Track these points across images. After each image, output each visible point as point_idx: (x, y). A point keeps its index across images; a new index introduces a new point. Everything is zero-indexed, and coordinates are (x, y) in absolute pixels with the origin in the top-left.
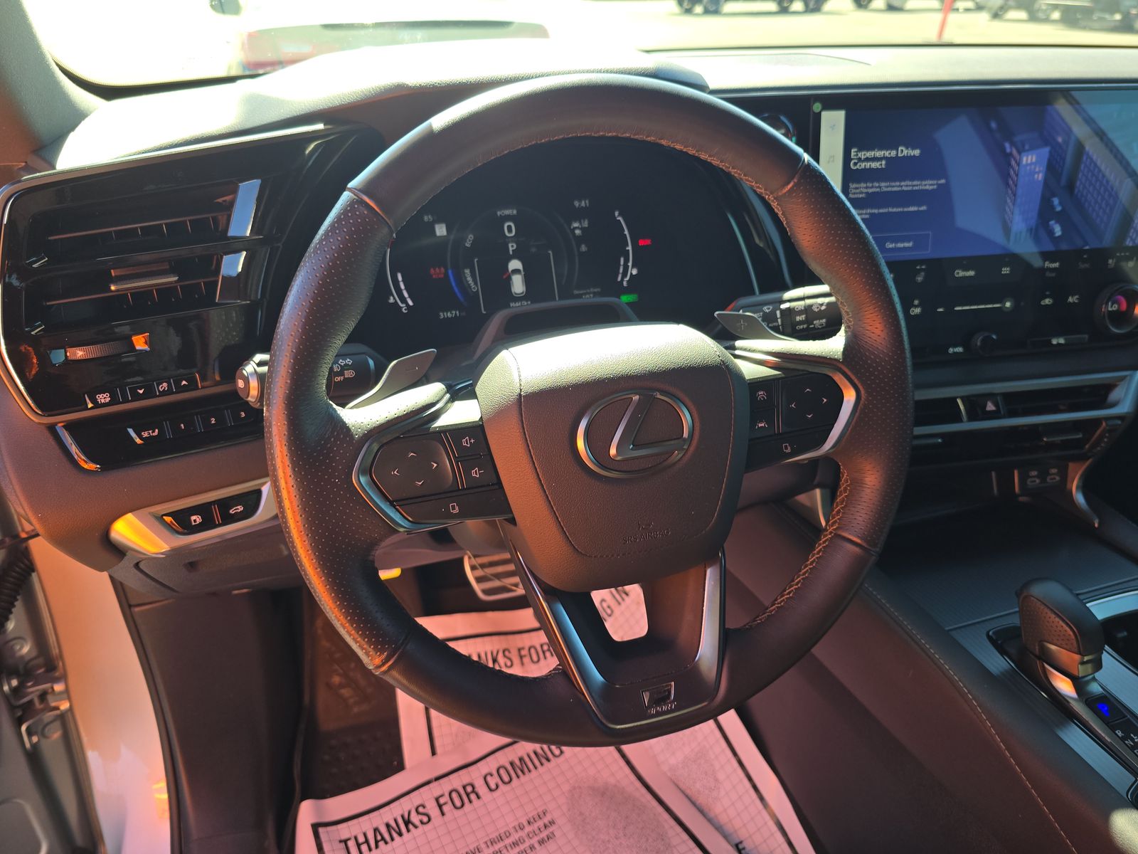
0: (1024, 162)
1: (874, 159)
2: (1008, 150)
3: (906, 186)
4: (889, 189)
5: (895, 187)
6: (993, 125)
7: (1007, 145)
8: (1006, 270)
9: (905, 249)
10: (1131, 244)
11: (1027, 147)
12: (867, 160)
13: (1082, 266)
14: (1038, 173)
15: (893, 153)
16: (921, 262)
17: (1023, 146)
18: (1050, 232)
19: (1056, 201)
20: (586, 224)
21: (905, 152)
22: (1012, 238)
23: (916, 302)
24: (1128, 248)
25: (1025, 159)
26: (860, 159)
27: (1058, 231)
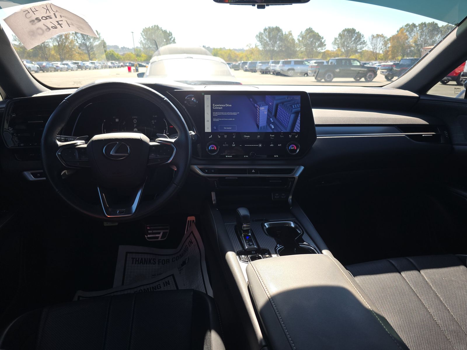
0: (261, 109)
1: (219, 107)
2: (256, 106)
3: (229, 113)
4: (224, 114)
5: (225, 114)
6: (251, 100)
7: (256, 105)
8: (259, 136)
9: (229, 129)
10: (296, 131)
11: (261, 105)
12: (217, 107)
13: (281, 136)
14: (265, 112)
15: (224, 106)
16: (234, 133)
17: (260, 105)
18: (271, 127)
19: (271, 119)
20: (156, 121)
21: (227, 105)
22: (260, 128)
23: (234, 143)
24: (295, 133)
25: (261, 108)
26: (215, 107)
27: (273, 127)
